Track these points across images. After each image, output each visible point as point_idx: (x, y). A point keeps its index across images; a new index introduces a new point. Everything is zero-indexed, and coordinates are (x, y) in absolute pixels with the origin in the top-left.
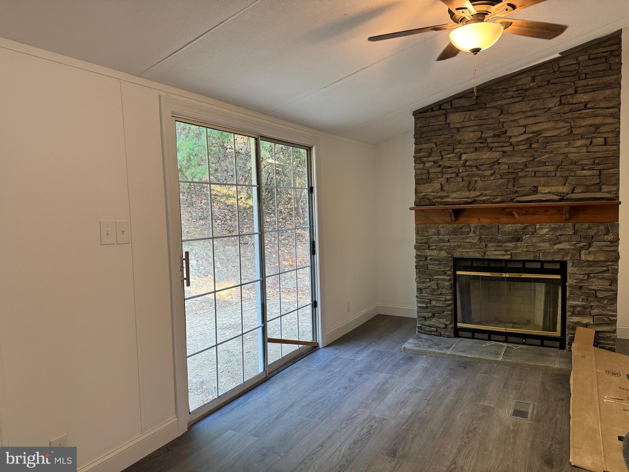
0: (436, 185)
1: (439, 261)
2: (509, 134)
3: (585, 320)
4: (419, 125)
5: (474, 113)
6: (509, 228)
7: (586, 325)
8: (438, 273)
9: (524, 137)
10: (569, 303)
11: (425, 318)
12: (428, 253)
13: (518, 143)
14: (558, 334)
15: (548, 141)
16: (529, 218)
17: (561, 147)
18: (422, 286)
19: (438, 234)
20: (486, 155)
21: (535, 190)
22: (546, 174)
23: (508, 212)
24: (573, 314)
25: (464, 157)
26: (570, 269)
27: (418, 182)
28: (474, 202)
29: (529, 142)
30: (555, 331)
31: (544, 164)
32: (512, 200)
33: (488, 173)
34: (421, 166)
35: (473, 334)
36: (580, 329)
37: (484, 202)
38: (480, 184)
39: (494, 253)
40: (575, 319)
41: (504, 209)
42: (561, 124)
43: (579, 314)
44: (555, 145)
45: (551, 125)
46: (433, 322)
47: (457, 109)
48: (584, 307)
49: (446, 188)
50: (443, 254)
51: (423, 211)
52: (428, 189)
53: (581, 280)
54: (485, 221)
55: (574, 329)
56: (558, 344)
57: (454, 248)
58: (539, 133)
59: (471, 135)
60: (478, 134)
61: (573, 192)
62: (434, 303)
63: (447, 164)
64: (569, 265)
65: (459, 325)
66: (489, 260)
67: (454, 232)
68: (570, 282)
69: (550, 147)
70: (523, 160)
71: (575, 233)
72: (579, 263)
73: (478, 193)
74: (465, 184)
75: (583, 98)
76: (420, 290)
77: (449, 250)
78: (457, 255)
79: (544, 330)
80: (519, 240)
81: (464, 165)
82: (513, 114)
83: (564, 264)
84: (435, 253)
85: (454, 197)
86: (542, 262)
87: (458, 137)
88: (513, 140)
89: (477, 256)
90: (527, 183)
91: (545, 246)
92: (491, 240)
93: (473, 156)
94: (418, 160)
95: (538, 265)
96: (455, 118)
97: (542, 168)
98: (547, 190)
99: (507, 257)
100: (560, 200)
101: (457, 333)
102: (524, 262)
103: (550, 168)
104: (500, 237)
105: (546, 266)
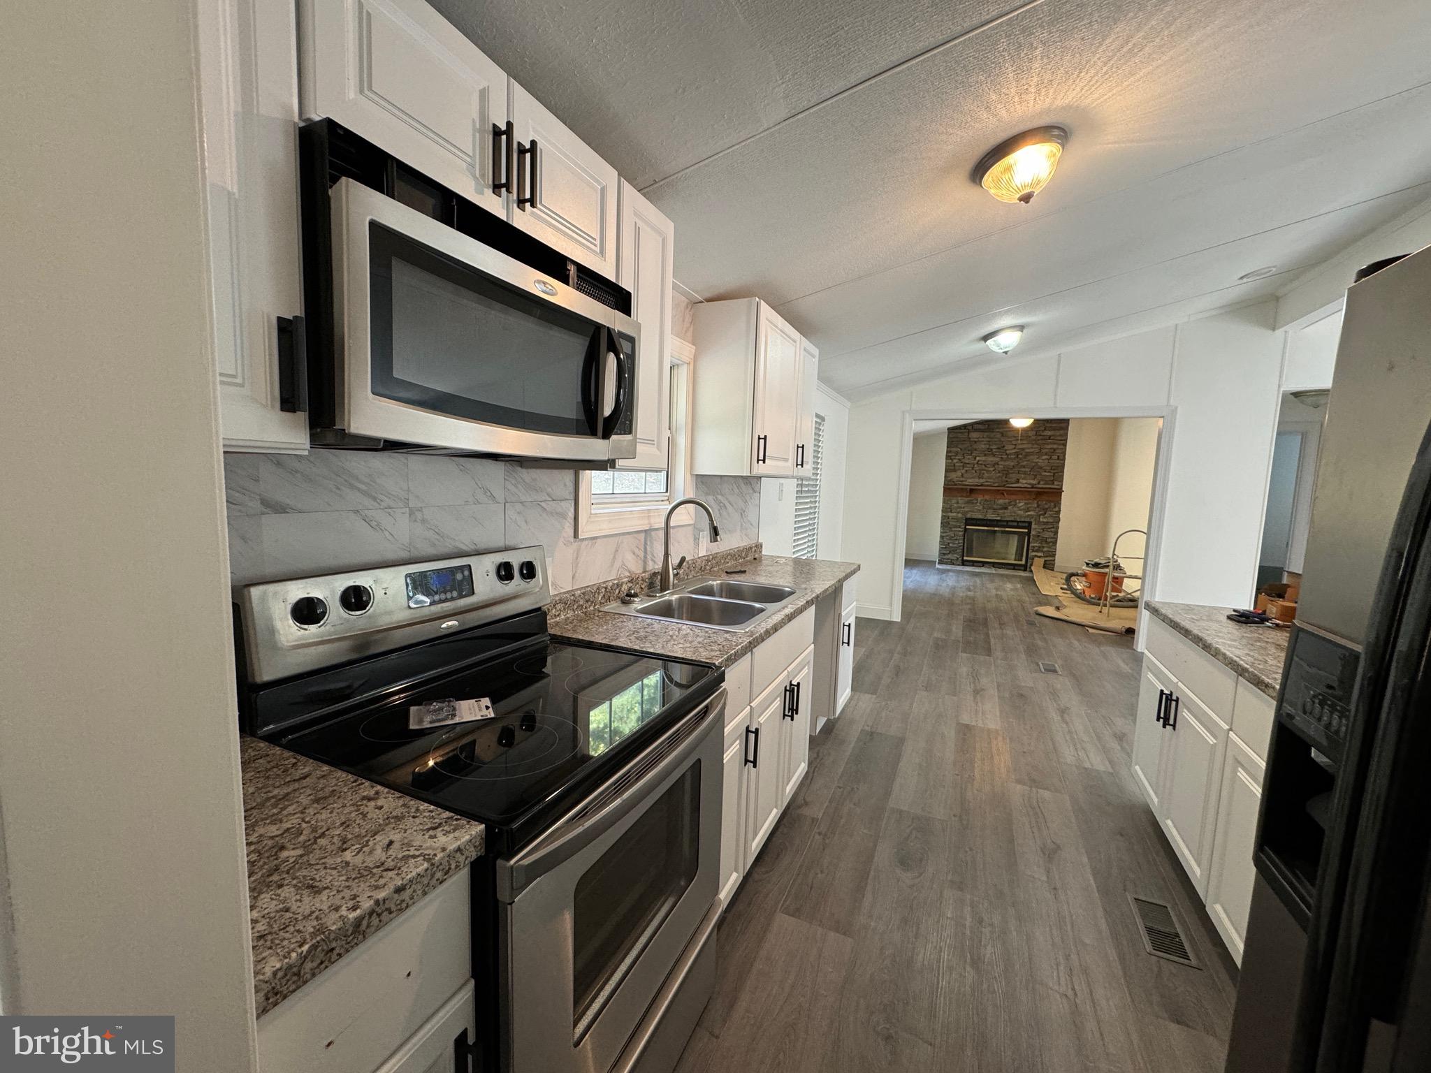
0: (959, 473)
1: (957, 519)
2: (1006, 448)
3: (1039, 554)
4: (951, 436)
5: (986, 434)
6: (1001, 501)
7: (1040, 557)
8: (956, 527)
9: (1014, 451)
10: (1031, 545)
11: (944, 554)
12: (950, 514)
13: (1011, 454)
14: (1023, 562)
15: (1027, 455)
16: (1014, 497)
17: (1035, 458)
18: (944, 535)
19: (958, 503)
20: (991, 459)
21: (1018, 481)
22: (1025, 473)
23: (1002, 493)
24: (1033, 551)
25: (978, 458)
26: (1033, 526)
27: (947, 471)
28: (982, 485)
29: (1017, 454)
30: (1021, 560)
31: (1024, 467)
32: (1004, 486)
33: (992, 469)
34: (950, 461)
35: (973, 564)
36: (1036, 559)
37: (988, 486)
38: (986, 475)
39: (991, 516)
40: (1034, 554)
41: (999, 490)
42: (1036, 446)
43: (1037, 551)
44: (1031, 457)
45: (1030, 446)
46: (949, 556)
47: (976, 430)
48: (1039, 547)
49: (965, 475)
50: (960, 515)
51: (949, 489)
52: (953, 476)
53: (1039, 532)
54: (987, 497)
55: (1033, 559)
56: (1023, 568)
57: (967, 512)
58: (1023, 449)
59: (983, 446)
60: (988, 446)
61: (1039, 483)
62: (951, 545)
63: (967, 462)
64: (1033, 523)
65: (965, 558)
66: (987, 520)
67: (968, 502)
68: (1033, 533)
69: (1028, 458)
70: (1012, 464)
71: (1038, 506)
72: (1039, 523)
73: (984, 480)
74: (977, 474)
75: (1049, 433)
76: (942, 537)
77: (965, 513)
78: (969, 516)
79: (1015, 560)
80: (1006, 509)
81: (977, 463)
82: (1009, 437)
83: (1030, 523)
84: (955, 514)
85: (970, 482)
86: (1018, 522)
87: (975, 446)
88: (1008, 452)
89: (980, 517)
90: (1014, 477)
91: (1021, 513)
92: (990, 508)
93: (984, 458)
94: (948, 457)
95: (1016, 524)
96: (974, 435)
97: (1023, 469)
98: (1024, 481)
99: (999, 518)
100: (1032, 488)
101: (964, 563)
102: (1007, 521)
103: (1027, 470)
104: (995, 507)
105: (1020, 524)
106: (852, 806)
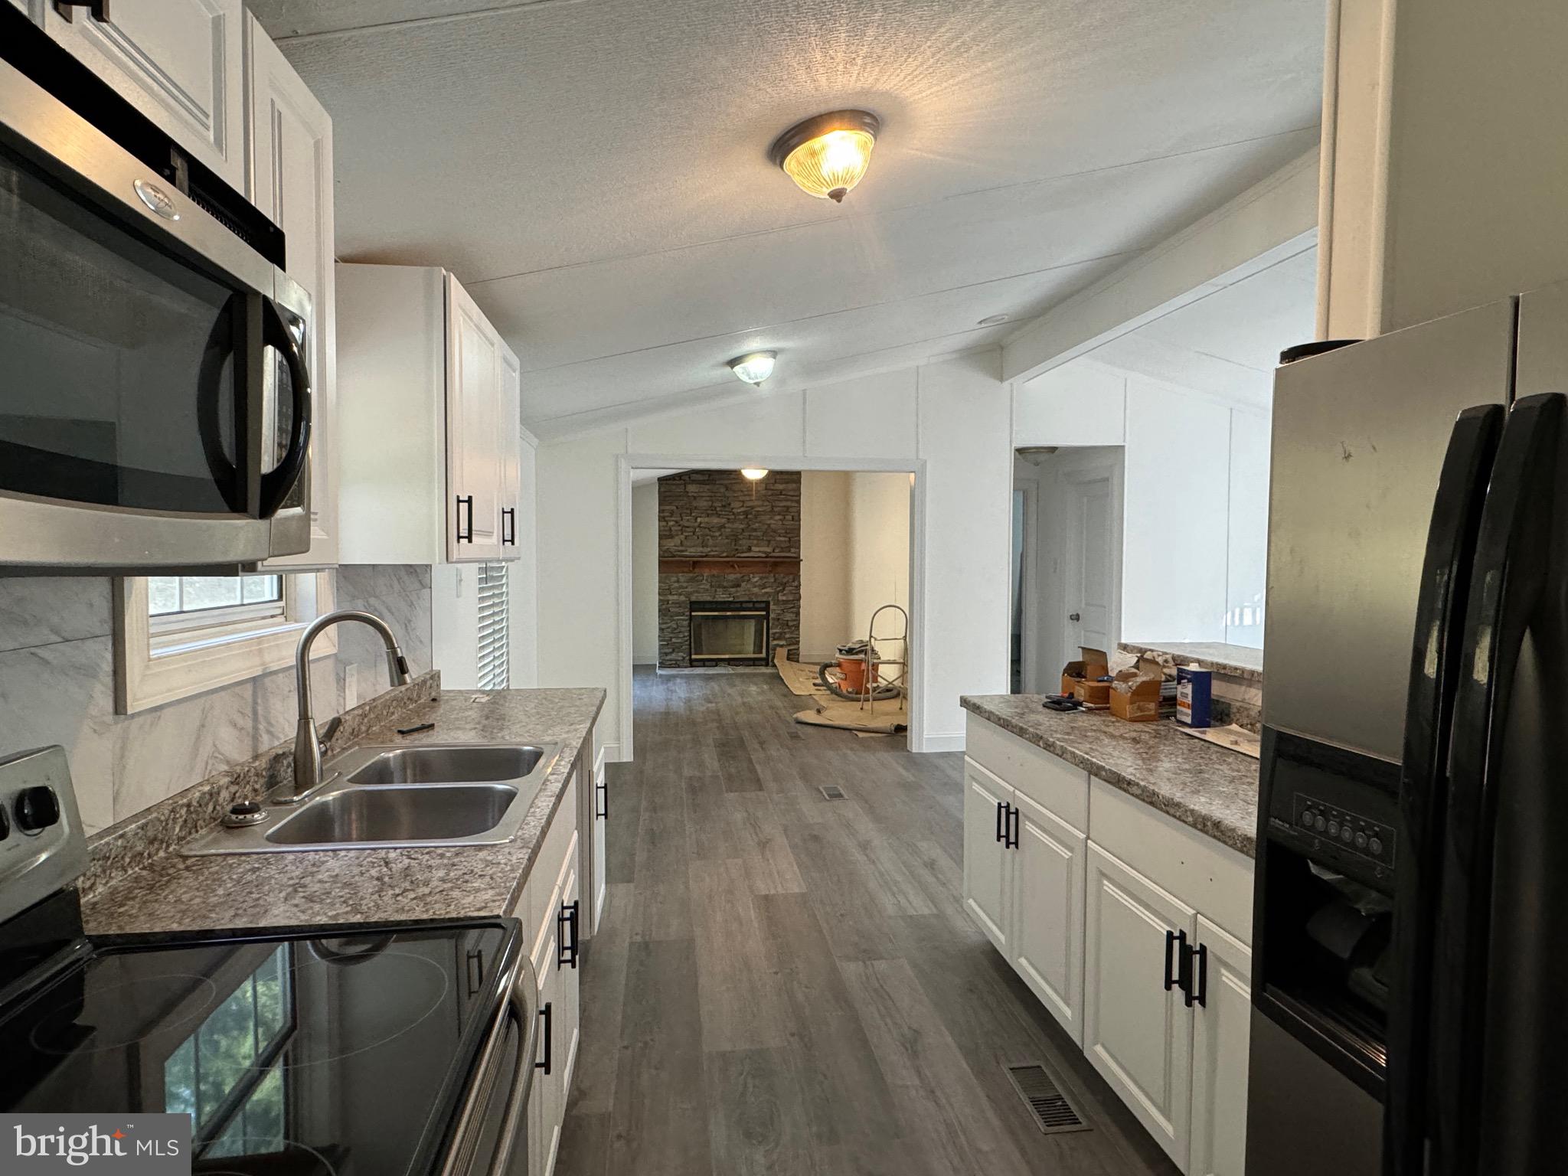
0: (677, 541)
1: (679, 604)
2: (732, 505)
3: (781, 643)
4: (662, 490)
5: (708, 487)
6: (732, 577)
7: (782, 646)
8: (678, 614)
9: (742, 509)
10: (771, 631)
11: (666, 654)
12: (670, 597)
13: (739, 514)
14: (764, 655)
15: (758, 514)
16: (745, 570)
17: (765, 518)
18: (663, 626)
19: (678, 581)
20: (715, 520)
21: (749, 550)
22: (757, 538)
23: (731, 565)
24: (774, 639)
25: (699, 520)
26: (772, 607)
27: (661, 537)
28: (706, 556)
29: (746, 513)
30: (761, 653)
31: (755, 530)
32: (734, 556)
33: (717, 534)
34: (664, 523)
35: (704, 663)
36: (778, 649)
37: (713, 556)
38: (711, 542)
39: (722, 596)
40: (775, 642)
41: (728, 562)
42: (767, 503)
43: (778, 639)
44: (763, 517)
45: (760, 503)
46: (673, 656)
47: (694, 482)
48: (781, 633)
49: (685, 543)
50: (682, 598)
51: (666, 562)
52: (671, 544)
53: (779, 614)
54: (715, 572)
55: (774, 650)
56: (764, 663)
57: (691, 593)
58: (752, 507)
59: (705, 504)
60: (710, 503)
61: (774, 551)
62: (674, 640)
63: (686, 524)
64: (772, 603)
65: (693, 657)
66: (717, 602)
67: (692, 580)
68: (772, 615)
69: (759, 519)
70: (742, 526)
71: (775, 580)
72: (778, 602)
73: (709, 549)
74: (700, 541)
75: (781, 487)
76: (661, 630)
77: (688, 595)
78: (693, 598)
79: (754, 653)
80: (739, 586)
81: (699, 526)
82: (734, 491)
83: (768, 603)
84: (675, 597)
85: (691, 551)
86: (754, 602)
87: (695, 504)
88: (734, 511)
89: (709, 599)
90: (745, 543)
91: (756, 590)
92: (719, 587)
93: (706, 519)
94: (661, 519)
95: (751, 605)
96: (692, 488)
97: (754, 534)
98: (757, 549)
99: (731, 599)
100: (766, 557)
101: (692, 664)
102: (741, 602)
103: (759, 534)
104: (725, 584)
105: (757, 605)
106: (654, 1072)
